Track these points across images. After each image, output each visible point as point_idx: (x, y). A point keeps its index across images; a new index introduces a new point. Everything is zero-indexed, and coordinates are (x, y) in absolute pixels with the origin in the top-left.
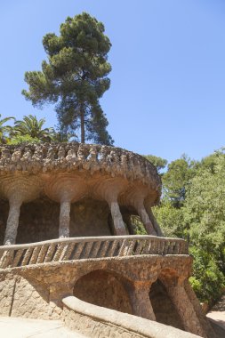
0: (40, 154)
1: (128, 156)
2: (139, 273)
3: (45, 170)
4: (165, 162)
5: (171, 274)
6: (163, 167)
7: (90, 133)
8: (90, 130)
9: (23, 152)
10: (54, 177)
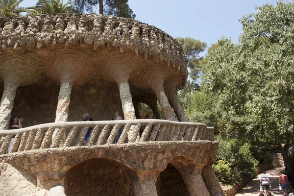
0: (34, 26)
1: (141, 29)
2: (143, 162)
3: (39, 46)
4: (204, 45)
5: (187, 161)
6: (202, 50)
7: (110, 8)
8: (111, 5)
9: (16, 25)
10: (52, 54)
